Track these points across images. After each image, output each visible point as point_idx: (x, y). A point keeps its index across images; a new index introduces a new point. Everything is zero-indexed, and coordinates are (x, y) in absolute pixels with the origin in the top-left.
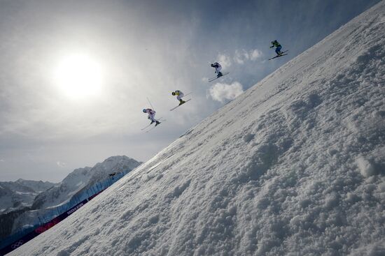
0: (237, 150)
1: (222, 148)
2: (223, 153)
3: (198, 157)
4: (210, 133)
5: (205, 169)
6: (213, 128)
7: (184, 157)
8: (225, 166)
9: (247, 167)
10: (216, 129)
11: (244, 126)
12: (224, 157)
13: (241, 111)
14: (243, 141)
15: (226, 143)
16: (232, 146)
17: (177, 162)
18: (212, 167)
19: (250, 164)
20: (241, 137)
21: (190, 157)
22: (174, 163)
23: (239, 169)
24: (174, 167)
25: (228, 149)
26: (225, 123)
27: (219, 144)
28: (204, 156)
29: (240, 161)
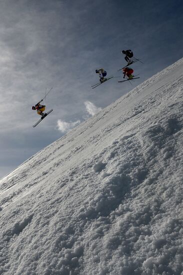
0: (86, 181)
1: (69, 178)
2: (71, 184)
3: (42, 188)
4: (56, 161)
5: (50, 202)
6: (60, 155)
7: (26, 189)
8: (72, 198)
9: (97, 201)
10: (63, 157)
11: (95, 153)
12: (71, 189)
13: (92, 135)
14: (93, 171)
15: (74, 173)
16: (81, 176)
17: (18, 193)
18: (58, 200)
19: (100, 198)
20: (91, 166)
21: (33, 189)
22: (14, 195)
23: (87, 203)
24: (15, 200)
25: (76, 179)
26: (74, 149)
27: (66, 174)
28: (48, 188)
29: (89, 194)
